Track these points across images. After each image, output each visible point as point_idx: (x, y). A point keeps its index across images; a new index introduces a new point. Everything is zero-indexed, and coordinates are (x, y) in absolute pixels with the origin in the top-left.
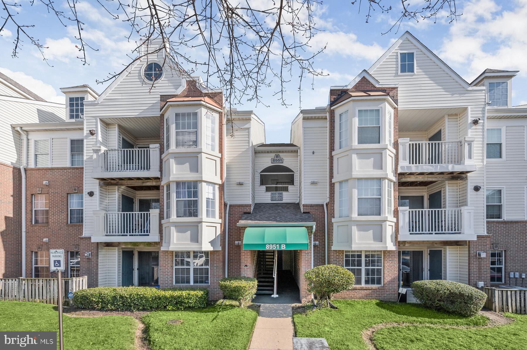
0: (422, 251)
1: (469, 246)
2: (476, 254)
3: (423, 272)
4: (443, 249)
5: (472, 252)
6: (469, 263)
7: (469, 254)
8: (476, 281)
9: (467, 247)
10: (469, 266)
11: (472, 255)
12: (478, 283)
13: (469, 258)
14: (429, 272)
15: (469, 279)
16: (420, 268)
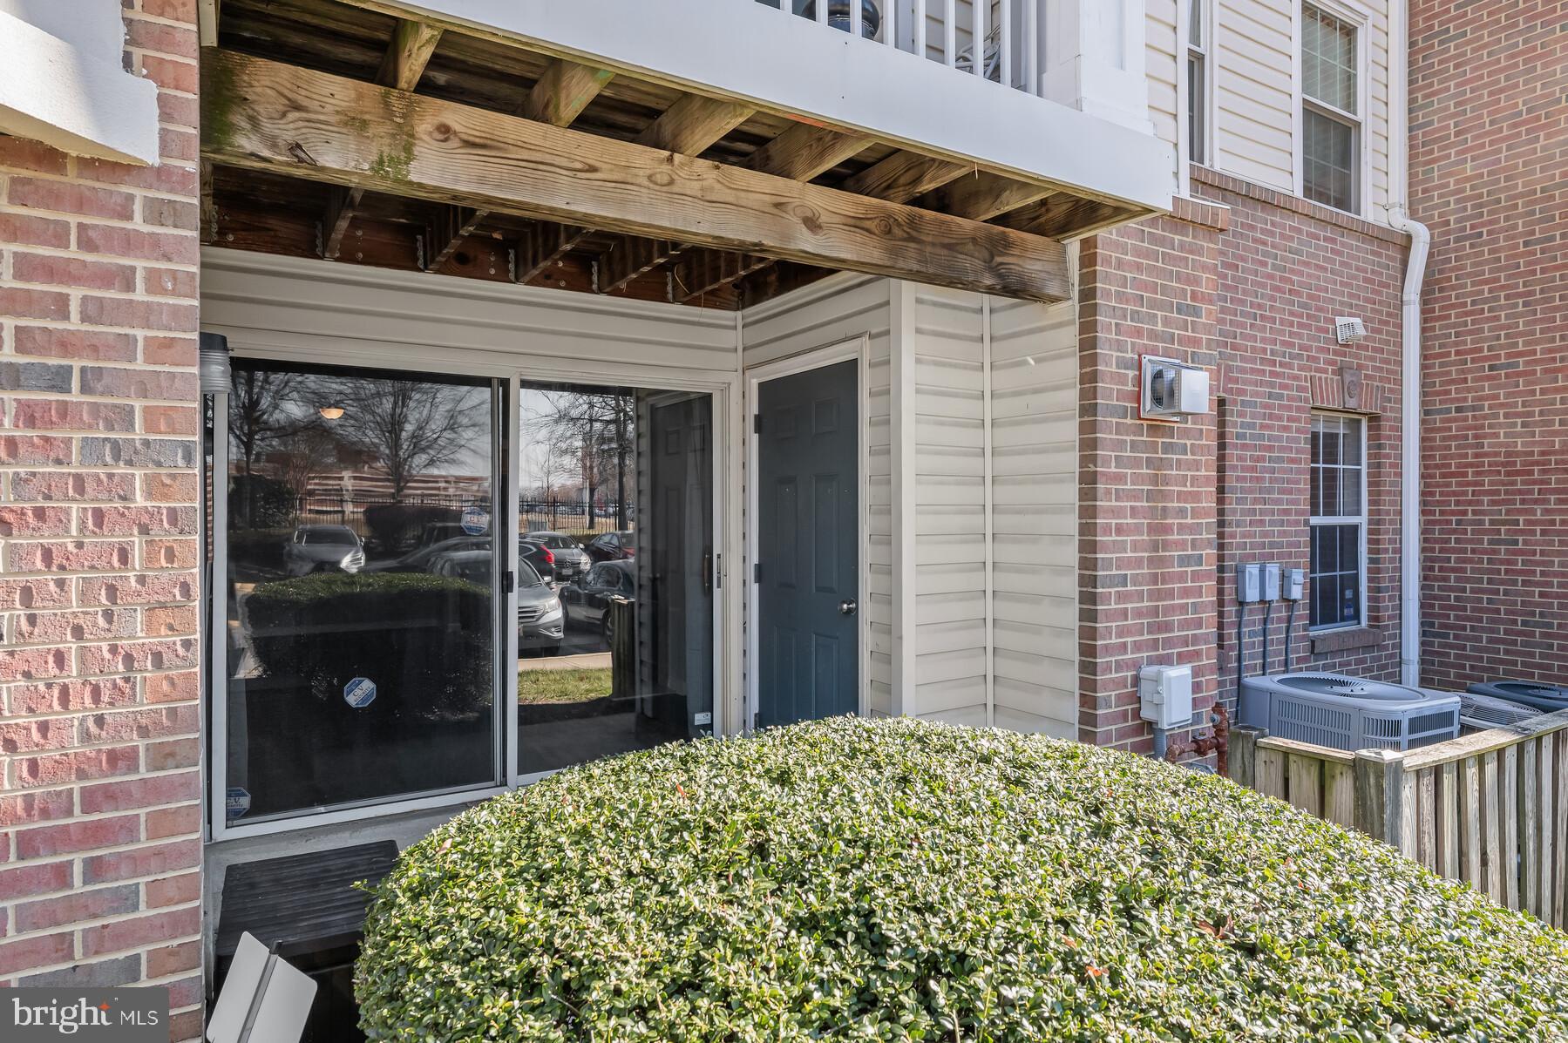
0: (706, 399)
1: (1088, 295)
2: (1139, 381)
3: (717, 592)
4: (864, 351)
5: (1109, 359)
6: (1088, 481)
7: (1089, 379)
8: (1137, 665)
9: (1070, 309)
10: (1088, 513)
11: (1111, 392)
12: (1157, 680)
13: (1088, 428)
14: (755, 588)
15: (1088, 651)
16: (692, 563)
